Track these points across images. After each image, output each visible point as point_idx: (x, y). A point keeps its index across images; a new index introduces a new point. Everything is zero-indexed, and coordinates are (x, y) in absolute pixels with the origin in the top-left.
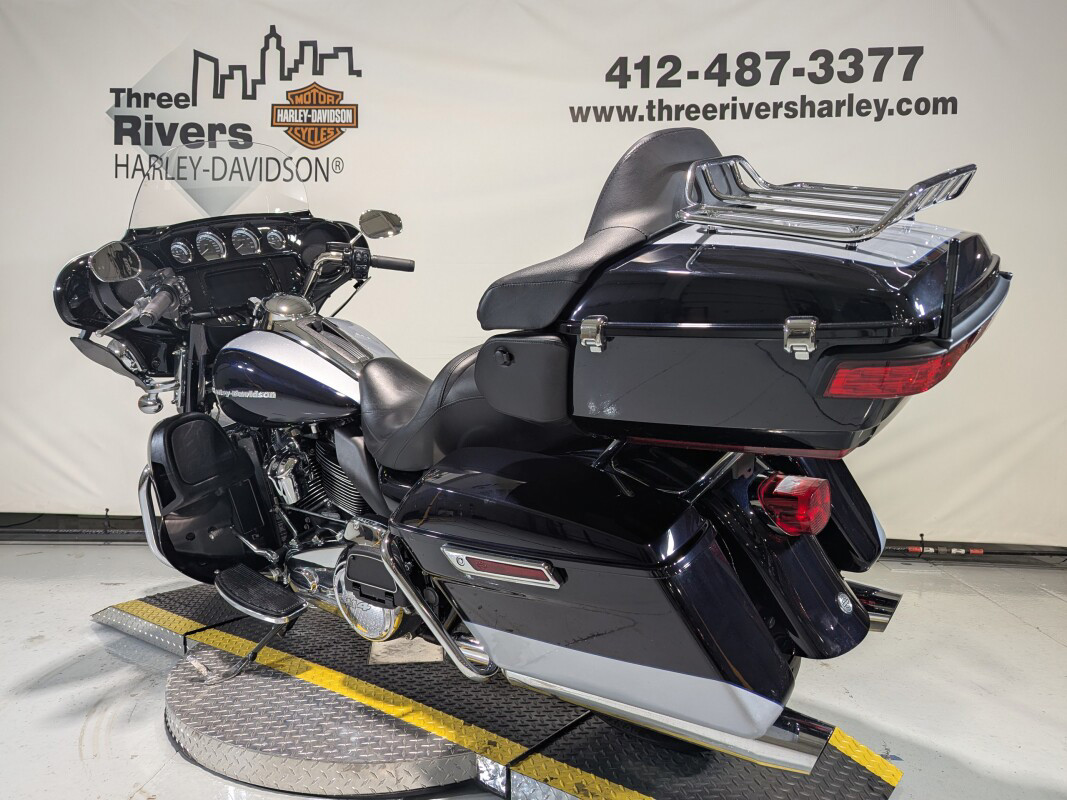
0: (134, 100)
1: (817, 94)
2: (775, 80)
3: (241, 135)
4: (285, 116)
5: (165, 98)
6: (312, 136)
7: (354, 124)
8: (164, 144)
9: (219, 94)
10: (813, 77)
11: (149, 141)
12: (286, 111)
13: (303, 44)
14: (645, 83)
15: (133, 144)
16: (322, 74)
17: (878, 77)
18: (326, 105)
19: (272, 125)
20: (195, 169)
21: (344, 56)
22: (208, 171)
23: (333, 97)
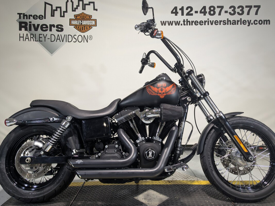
0: (25, 17)
1: (232, 18)
2: (220, 14)
3: (60, 28)
4: (74, 23)
5: (35, 16)
6: (83, 28)
7: (96, 25)
8: (35, 30)
9: (53, 15)
10: (230, 13)
11: (30, 30)
12: (74, 21)
13: (79, 1)
15: (25, 30)
16: (85, 10)
17: (248, 14)
18: (87, 19)
19: (70, 25)
20: (45, 38)
21: (92, 4)
22: (49, 39)
23: (89, 17)
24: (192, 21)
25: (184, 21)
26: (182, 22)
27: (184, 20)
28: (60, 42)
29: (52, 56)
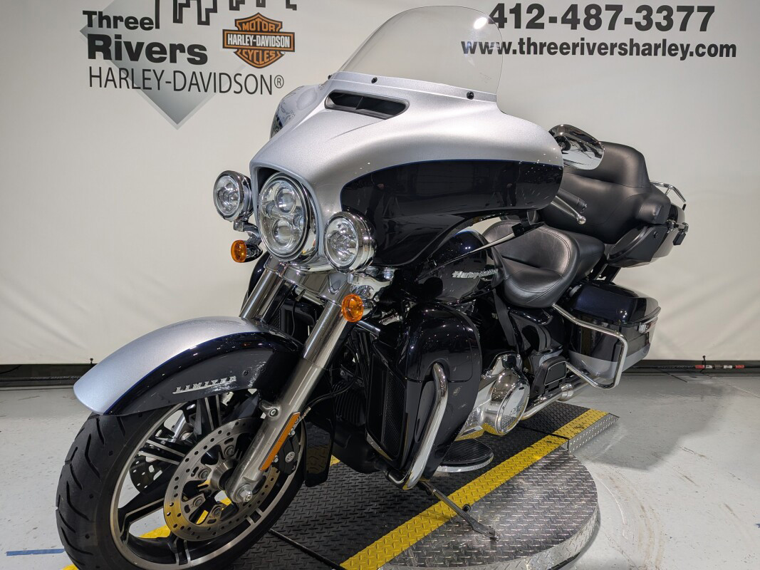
0: (105, 22)
1: (642, 38)
2: (612, 27)
3: (198, 55)
5: (132, 21)
8: (132, 59)
9: (178, 19)
10: (638, 25)
11: (119, 57)
12: (235, 35)
14: (518, 25)
15: (105, 58)
16: (264, 6)
17: (683, 28)
18: (268, 32)
19: (224, 47)
20: (159, 80)
22: (170, 83)
23: (274, 26)
24: (541, 44)
25: (521, 43)
26: (515, 46)
27: (521, 40)
28: (199, 91)
29: (177, 129)
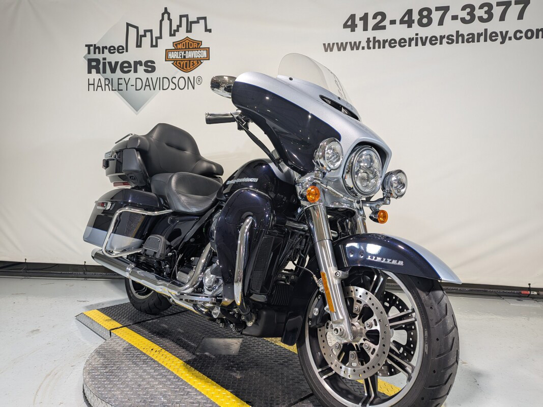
0: (97, 50)
2: (441, 23)
3: (150, 67)
4: (173, 55)
5: (112, 48)
7: (208, 58)
8: (112, 73)
9: (139, 45)
11: (104, 72)
12: (173, 53)
13: (181, 17)
14: (365, 29)
15: (97, 73)
16: (191, 32)
17: (502, 18)
18: (193, 48)
19: (166, 61)
20: (127, 85)
21: (202, 22)
22: (133, 85)
23: (197, 44)
24: (384, 40)
25: (368, 41)
26: (364, 44)
28: (150, 89)
29: (137, 114)
